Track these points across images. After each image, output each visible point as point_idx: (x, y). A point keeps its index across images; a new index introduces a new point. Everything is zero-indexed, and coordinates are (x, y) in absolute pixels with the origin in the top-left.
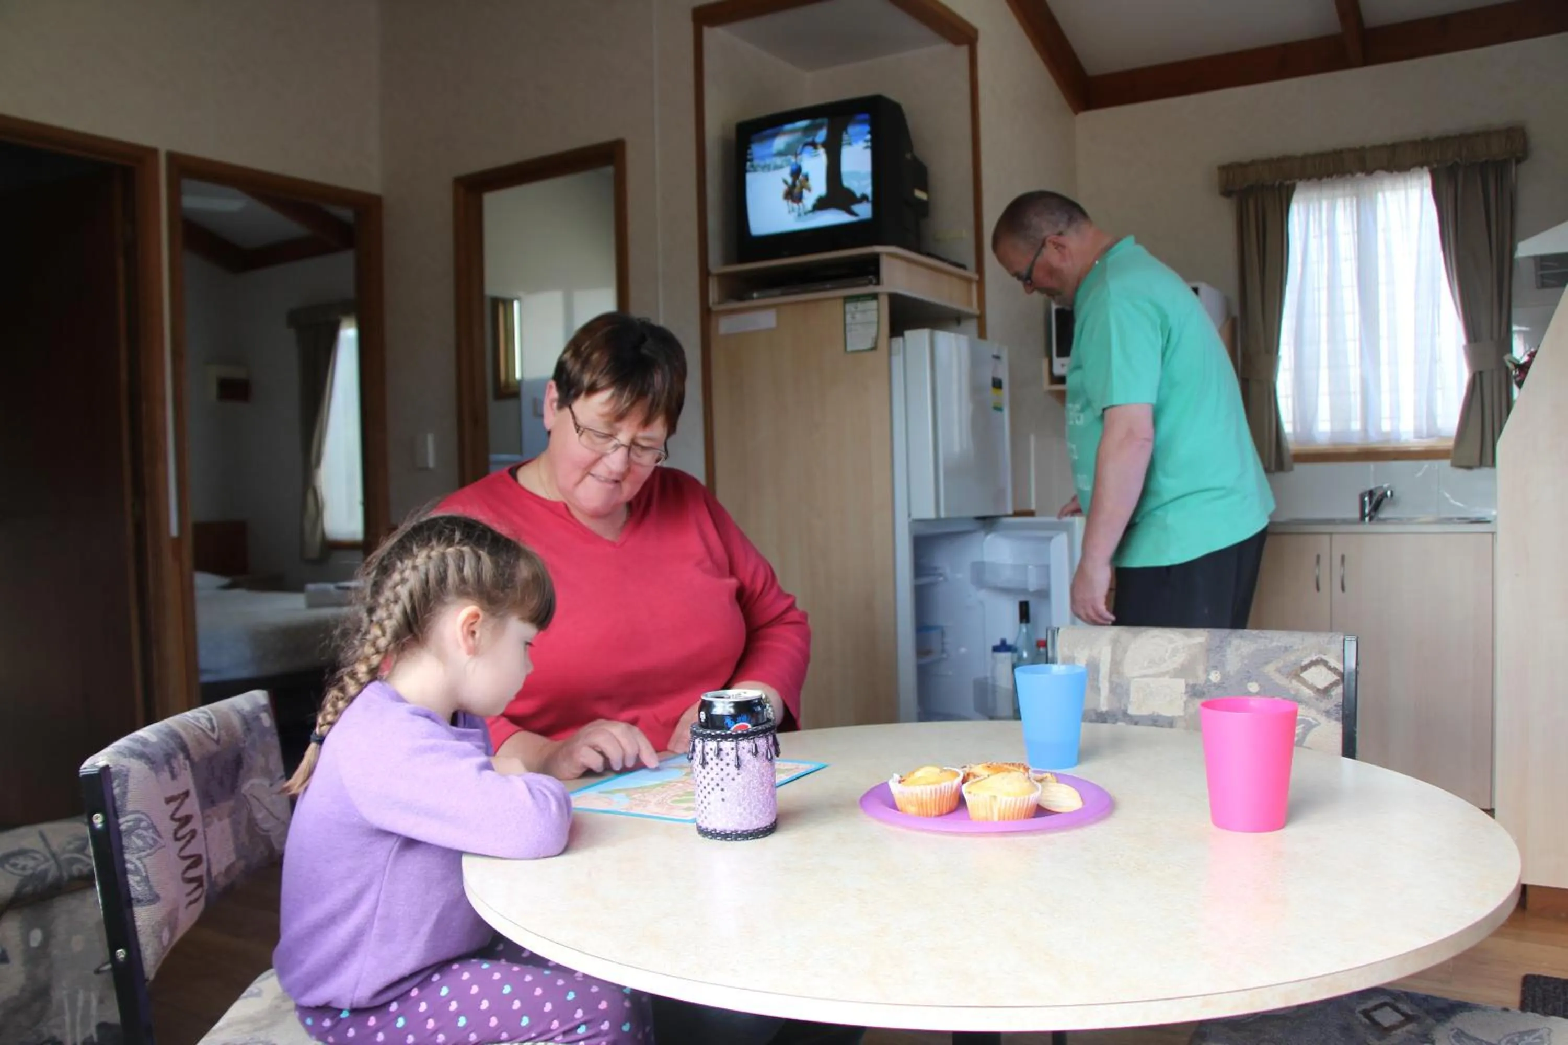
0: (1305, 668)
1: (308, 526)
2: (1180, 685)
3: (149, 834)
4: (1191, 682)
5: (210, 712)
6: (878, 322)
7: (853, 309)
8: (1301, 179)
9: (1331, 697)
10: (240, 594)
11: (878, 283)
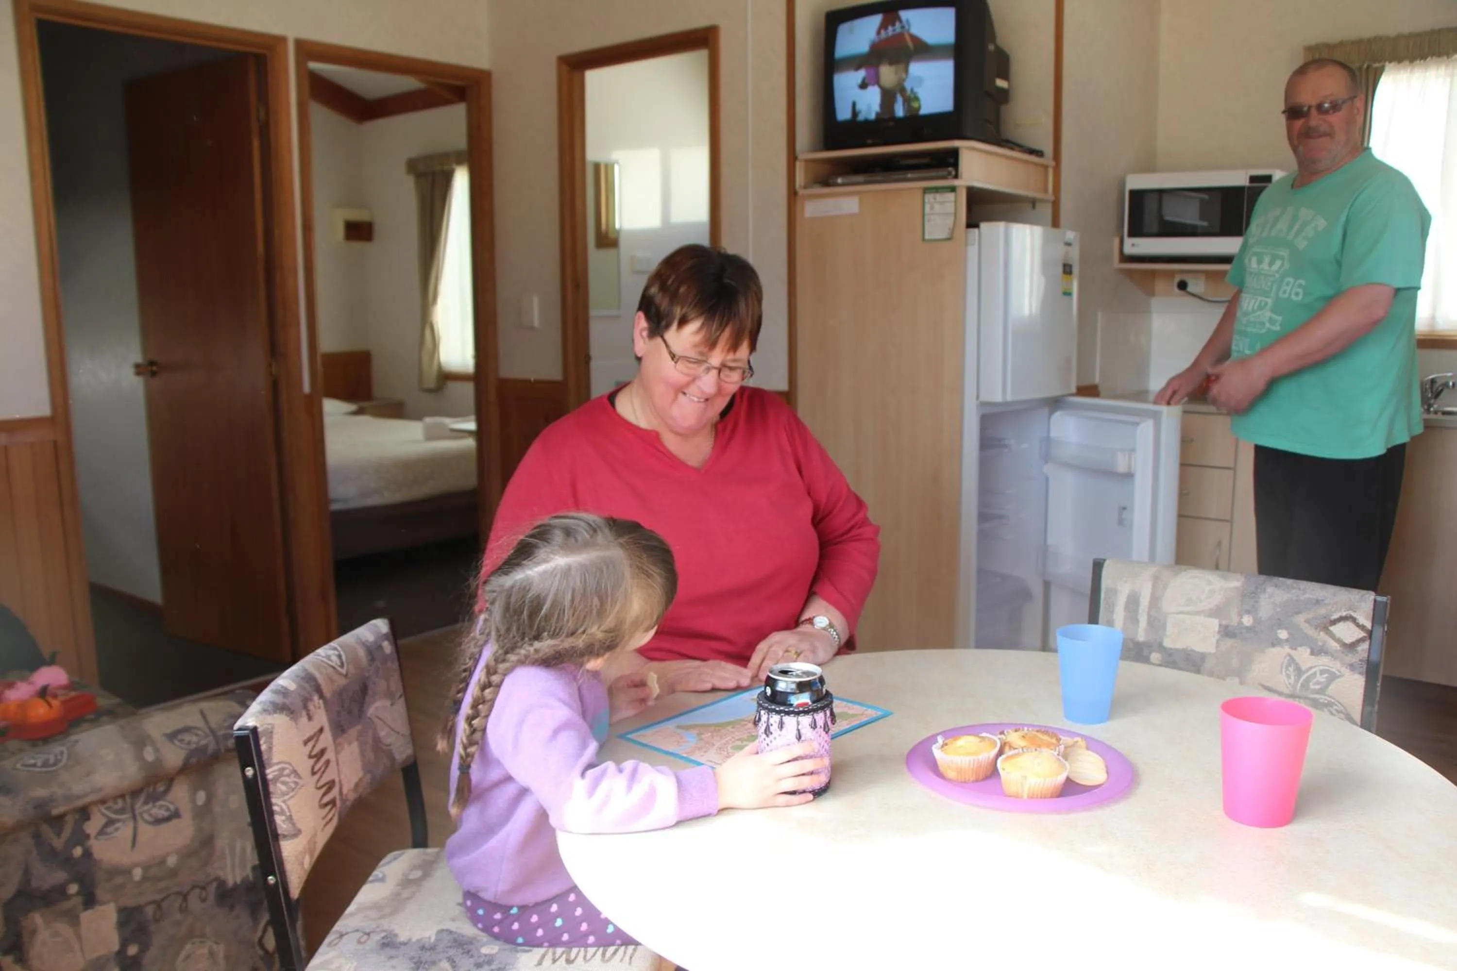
0: (1334, 622)
1: (425, 358)
2: (1214, 624)
3: (293, 778)
4: (1224, 622)
5: (339, 648)
6: (955, 214)
7: (932, 200)
8: (1390, 62)
9: (1357, 652)
10: (365, 420)
11: (956, 177)
